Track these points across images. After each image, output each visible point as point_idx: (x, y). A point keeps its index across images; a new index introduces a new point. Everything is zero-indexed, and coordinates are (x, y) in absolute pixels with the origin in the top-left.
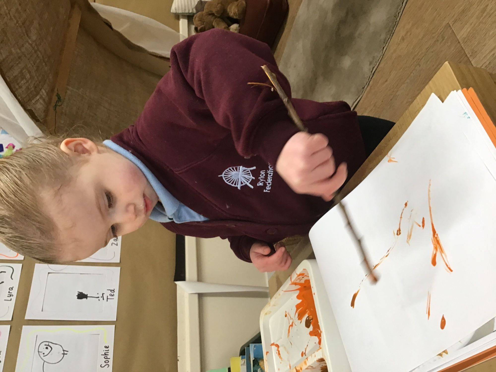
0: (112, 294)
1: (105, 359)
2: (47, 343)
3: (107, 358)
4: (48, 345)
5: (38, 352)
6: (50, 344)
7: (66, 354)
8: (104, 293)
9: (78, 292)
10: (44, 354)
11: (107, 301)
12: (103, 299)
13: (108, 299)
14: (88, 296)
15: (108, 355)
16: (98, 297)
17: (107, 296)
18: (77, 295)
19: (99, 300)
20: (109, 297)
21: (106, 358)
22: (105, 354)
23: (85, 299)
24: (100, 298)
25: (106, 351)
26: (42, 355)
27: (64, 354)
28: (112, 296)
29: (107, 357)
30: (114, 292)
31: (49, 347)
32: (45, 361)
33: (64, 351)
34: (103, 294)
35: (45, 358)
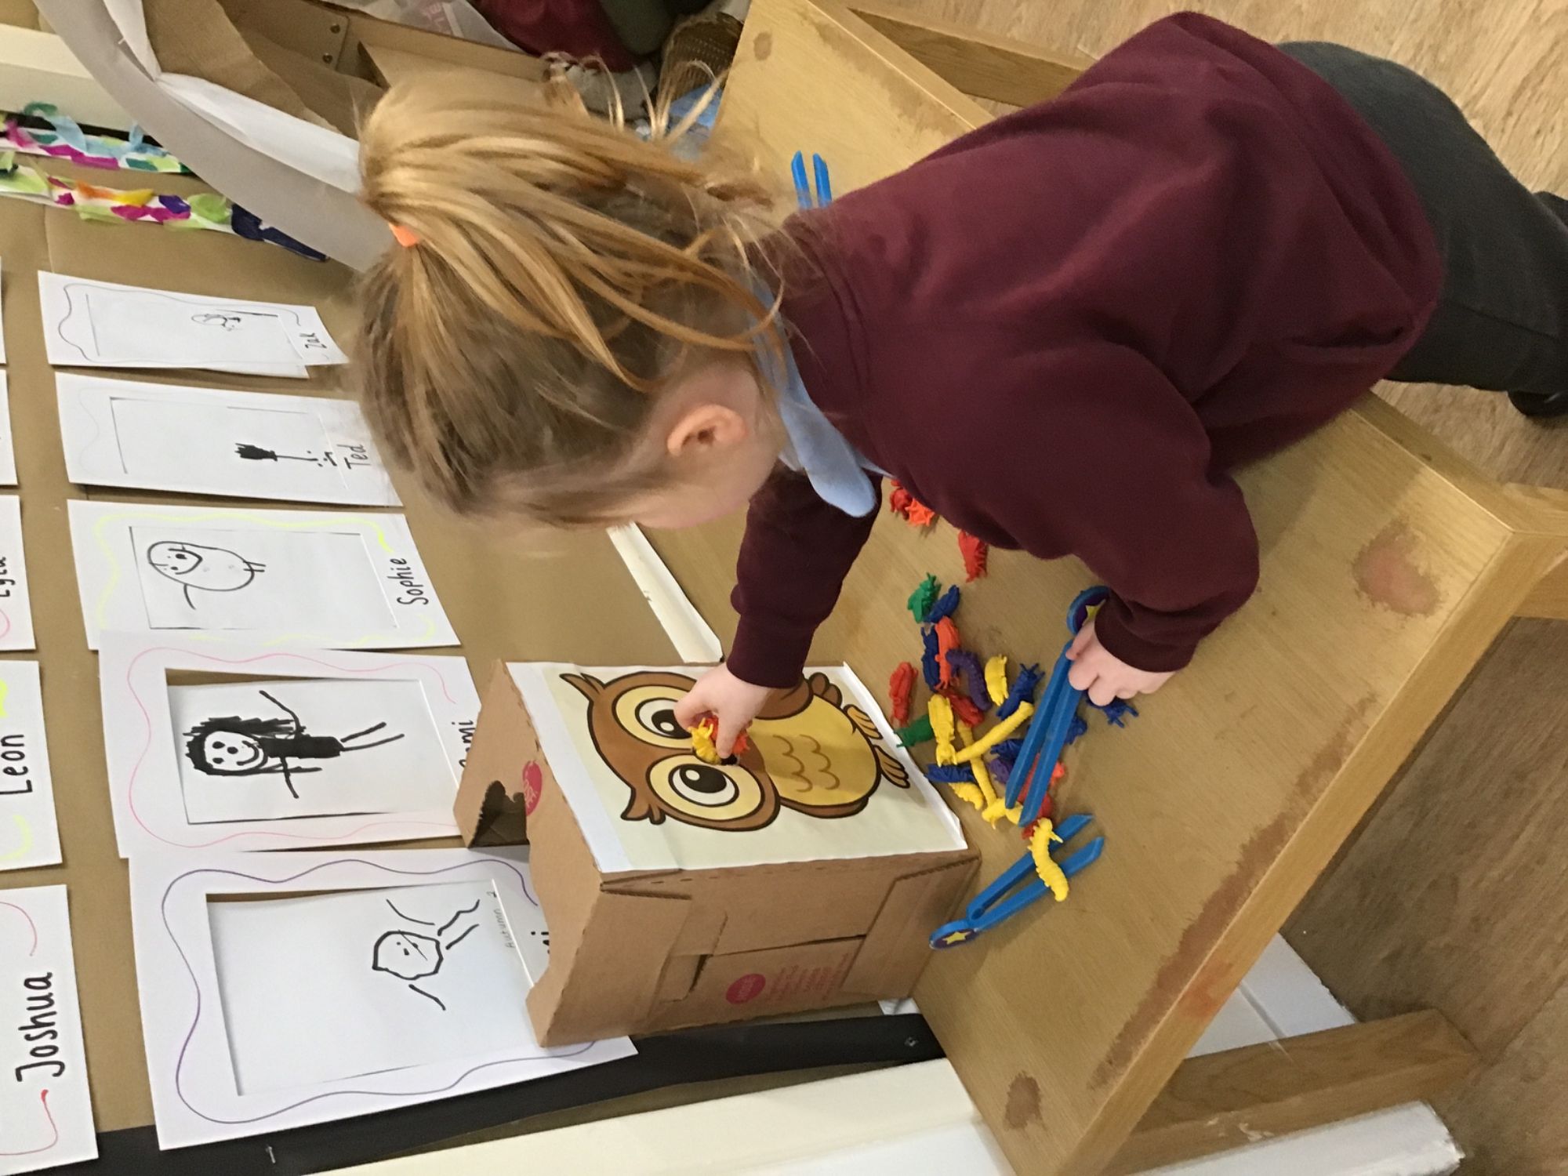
0: (361, 455)
1: (407, 586)
2: (179, 547)
3: (411, 585)
4: (184, 550)
5: (150, 566)
6: (188, 548)
7: (262, 571)
8: (328, 451)
9: (237, 444)
10: (175, 568)
11: (349, 467)
12: (334, 464)
13: (351, 466)
14: (277, 454)
15: (412, 578)
16: (315, 460)
17: (346, 460)
18: (237, 450)
19: (320, 465)
20: (350, 460)
21: (409, 584)
22: (400, 576)
23: (272, 461)
24: (321, 461)
25: (398, 569)
26: (172, 573)
27: (252, 571)
28: (361, 458)
29: (411, 583)
30: (364, 451)
31: (186, 555)
32: (186, 585)
33: (248, 563)
34: (327, 454)
35: (184, 578)
